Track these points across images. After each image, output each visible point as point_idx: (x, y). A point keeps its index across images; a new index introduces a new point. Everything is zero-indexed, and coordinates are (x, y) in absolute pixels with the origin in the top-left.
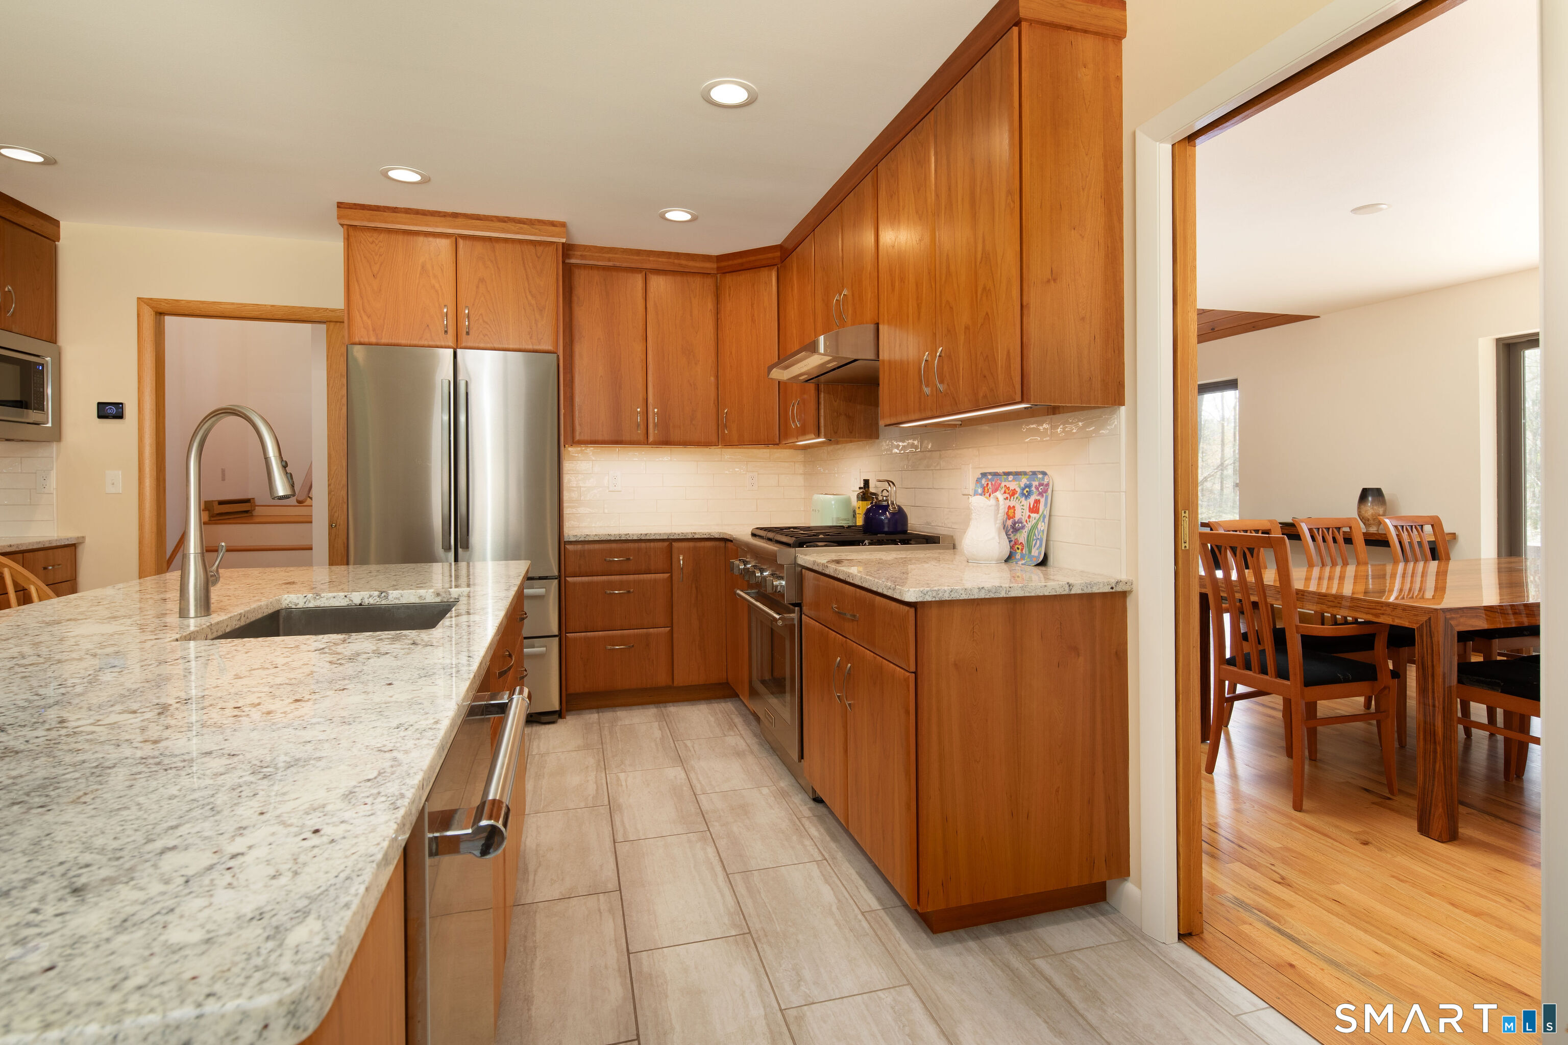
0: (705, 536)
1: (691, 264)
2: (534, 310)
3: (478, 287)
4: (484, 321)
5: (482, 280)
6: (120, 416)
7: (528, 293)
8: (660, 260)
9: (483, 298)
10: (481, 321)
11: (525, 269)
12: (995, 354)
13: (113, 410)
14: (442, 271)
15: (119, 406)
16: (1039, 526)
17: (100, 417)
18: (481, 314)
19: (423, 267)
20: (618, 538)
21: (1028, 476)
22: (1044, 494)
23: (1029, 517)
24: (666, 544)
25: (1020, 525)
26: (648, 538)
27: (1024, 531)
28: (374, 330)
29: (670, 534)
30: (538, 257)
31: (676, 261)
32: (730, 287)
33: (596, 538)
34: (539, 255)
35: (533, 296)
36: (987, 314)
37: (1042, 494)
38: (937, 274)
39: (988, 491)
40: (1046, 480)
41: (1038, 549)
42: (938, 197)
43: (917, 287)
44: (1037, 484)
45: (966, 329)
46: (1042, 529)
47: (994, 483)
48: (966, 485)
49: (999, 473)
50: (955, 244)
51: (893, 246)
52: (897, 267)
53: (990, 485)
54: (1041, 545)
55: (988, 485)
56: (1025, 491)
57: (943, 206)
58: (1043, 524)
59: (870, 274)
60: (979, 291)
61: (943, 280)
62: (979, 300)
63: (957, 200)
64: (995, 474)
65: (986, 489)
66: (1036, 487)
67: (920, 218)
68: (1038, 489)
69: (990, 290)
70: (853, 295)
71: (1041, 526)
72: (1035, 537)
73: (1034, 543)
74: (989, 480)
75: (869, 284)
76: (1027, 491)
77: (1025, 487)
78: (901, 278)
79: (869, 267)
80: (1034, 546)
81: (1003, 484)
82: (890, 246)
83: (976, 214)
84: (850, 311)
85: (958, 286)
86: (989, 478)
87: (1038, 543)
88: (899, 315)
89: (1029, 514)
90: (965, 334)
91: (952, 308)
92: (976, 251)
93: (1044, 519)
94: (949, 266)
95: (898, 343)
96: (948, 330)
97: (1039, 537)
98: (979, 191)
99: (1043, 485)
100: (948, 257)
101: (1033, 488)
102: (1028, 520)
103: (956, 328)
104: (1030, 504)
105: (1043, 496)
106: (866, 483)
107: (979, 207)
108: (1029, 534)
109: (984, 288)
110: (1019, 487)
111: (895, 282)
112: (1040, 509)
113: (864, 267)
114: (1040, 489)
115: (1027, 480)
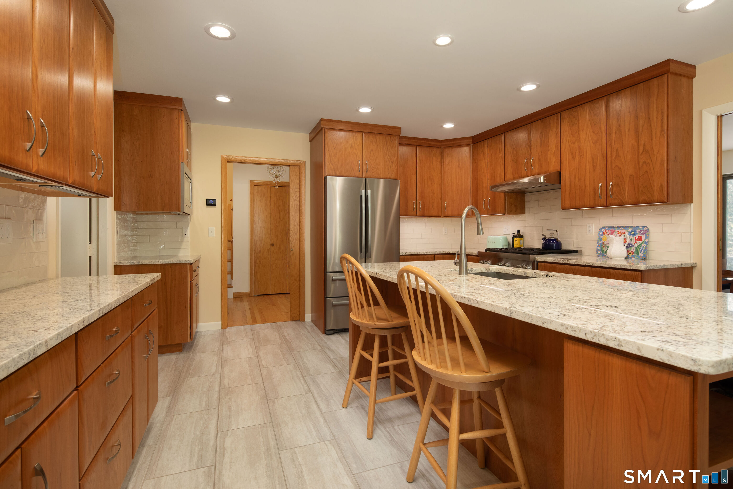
0: (447, 253)
1: (433, 143)
2: (390, 162)
3: (370, 153)
4: (372, 167)
5: (372, 150)
6: (215, 205)
7: (388, 156)
8: (422, 141)
9: (372, 158)
10: (371, 166)
11: (387, 146)
12: (652, 185)
13: (212, 202)
14: (358, 146)
15: (214, 200)
16: (643, 245)
17: (207, 205)
18: (371, 164)
19: (351, 145)
20: (417, 254)
21: (633, 228)
22: (645, 234)
23: (636, 242)
24: (433, 256)
25: (630, 245)
26: (427, 253)
27: (633, 247)
28: (334, 170)
29: (435, 252)
30: (392, 141)
31: (427, 142)
32: (448, 153)
33: (410, 254)
34: (392, 140)
35: (390, 157)
36: (646, 171)
37: (643, 234)
38: (609, 156)
39: (606, 233)
40: (645, 229)
41: (642, 253)
42: (611, 128)
43: (593, 159)
44: (639, 230)
45: (631, 176)
46: (644, 246)
47: (610, 230)
48: (590, 231)
49: (614, 227)
50: (623, 146)
51: (574, 143)
52: (577, 151)
53: (607, 231)
54: (644, 252)
55: (606, 231)
56: (632, 233)
57: (614, 132)
58: (645, 244)
59: (554, 152)
60: (641, 163)
61: (614, 158)
62: (640, 166)
63: (625, 130)
64: (611, 227)
65: (605, 233)
66: (638, 231)
67: (596, 135)
68: (640, 232)
69: (649, 163)
70: (539, 160)
71: (644, 245)
72: (640, 249)
73: (640, 251)
74: (607, 229)
75: (554, 156)
76: (633, 233)
77: (632, 231)
78: (580, 156)
79: (554, 150)
80: (640, 253)
81: (617, 231)
82: (571, 143)
83: (638, 136)
84: (537, 166)
85: (625, 161)
86: (607, 228)
87: (643, 251)
88: (578, 169)
89: (635, 241)
90: (630, 178)
91: (620, 168)
92: (638, 149)
93: (646, 243)
94: (618, 153)
95: (577, 179)
96: (617, 176)
97: (643, 249)
98: (641, 128)
99: (643, 231)
100: (617, 150)
101: (637, 232)
102: (635, 243)
103: (624, 175)
104: (636, 238)
105: (643, 235)
106: (519, 231)
107: (641, 134)
108: (636, 248)
109: (644, 162)
110: (628, 231)
111: (575, 157)
112: (642, 239)
113: (549, 150)
114: (641, 232)
115: (633, 229)
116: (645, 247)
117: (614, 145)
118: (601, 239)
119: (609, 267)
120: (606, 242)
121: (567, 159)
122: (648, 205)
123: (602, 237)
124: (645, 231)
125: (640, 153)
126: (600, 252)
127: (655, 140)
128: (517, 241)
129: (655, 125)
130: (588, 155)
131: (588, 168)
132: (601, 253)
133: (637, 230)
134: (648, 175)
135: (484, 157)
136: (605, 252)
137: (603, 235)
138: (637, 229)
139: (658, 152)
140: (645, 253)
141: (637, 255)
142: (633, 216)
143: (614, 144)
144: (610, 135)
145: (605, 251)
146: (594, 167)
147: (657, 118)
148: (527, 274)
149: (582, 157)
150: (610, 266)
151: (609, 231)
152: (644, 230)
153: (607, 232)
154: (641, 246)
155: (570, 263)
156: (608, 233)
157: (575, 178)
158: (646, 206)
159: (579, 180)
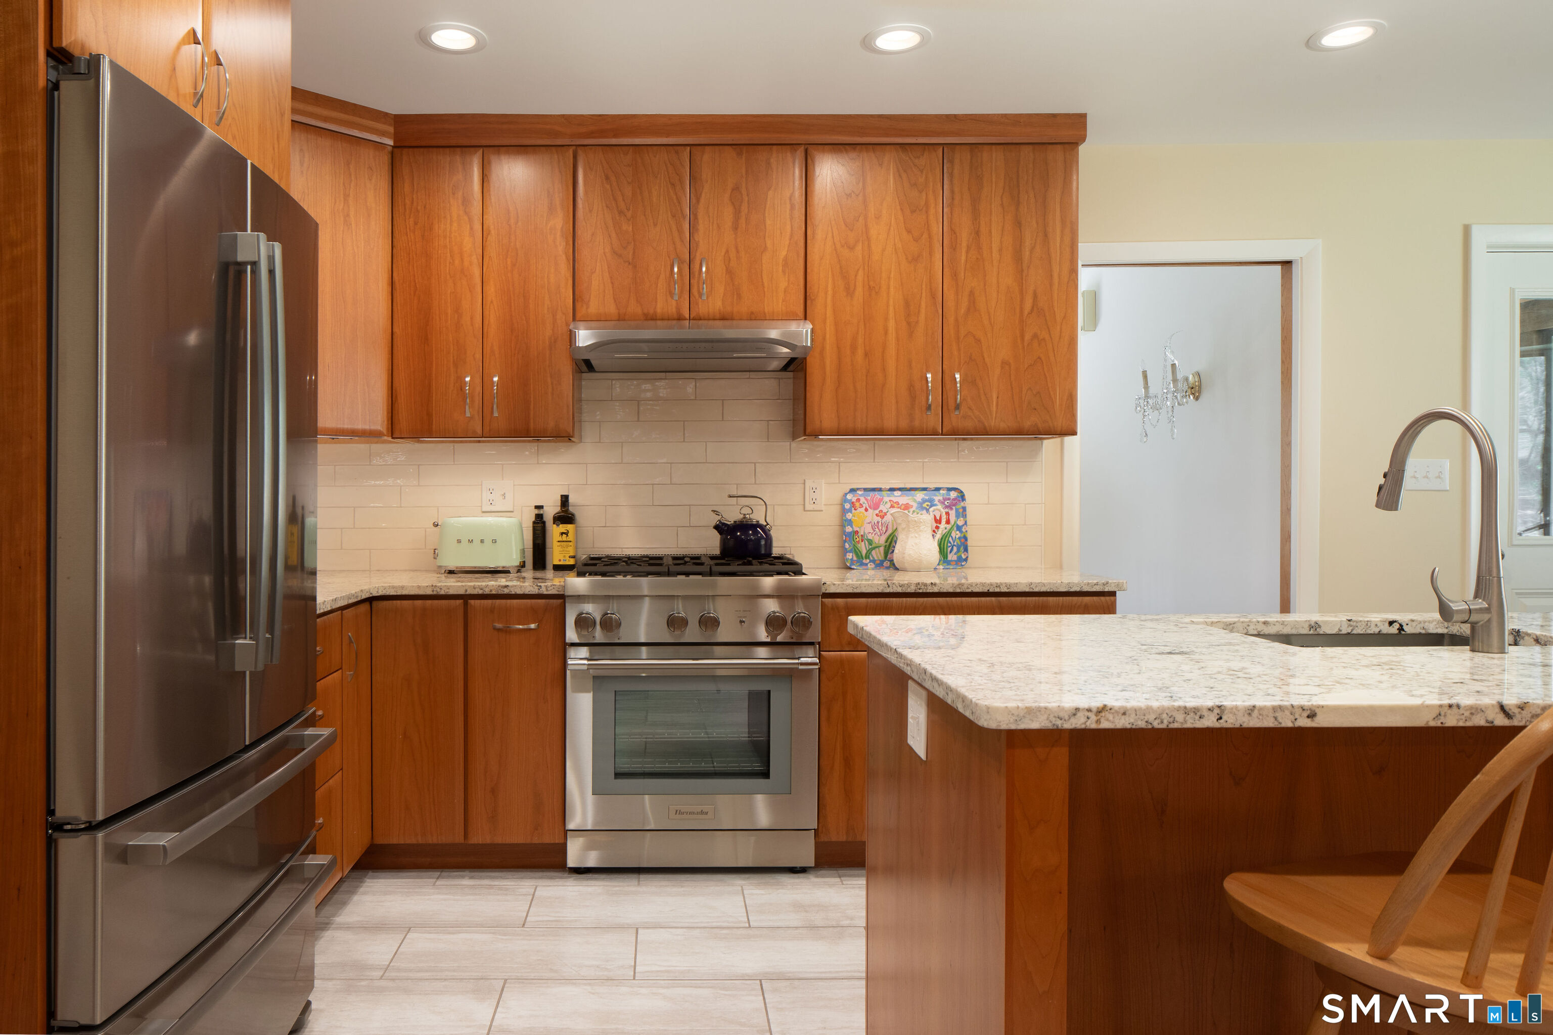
16: (953, 535)
22: (954, 508)
23: (937, 528)
36: (1039, 358)
37: (949, 507)
38: (950, 303)
39: (861, 506)
40: (953, 494)
41: (955, 554)
42: (955, 233)
43: (907, 304)
44: (941, 498)
45: (1004, 363)
46: (957, 537)
47: (869, 498)
48: (814, 500)
49: (880, 490)
50: (985, 285)
51: (852, 248)
52: (861, 273)
53: (862, 500)
54: (958, 551)
55: (858, 500)
56: (925, 505)
57: (964, 244)
58: (958, 532)
59: (786, 260)
60: (1027, 337)
61: (963, 311)
62: (1026, 344)
63: (991, 248)
64: (873, 490)
65: (857, 504)
66: (939, 501)
67: (916, 240)
68: (943, 503)
69: (1044, 339)
70: (729, 272)
71: (956, 534)
72: (949, 545)
73: (949, 549)
74: (861, 495)
75: (784, 271)
76: (928, 505)
77: (924, 501)
78: (870, 287)
79: (784, 253)
80: (951, 552)
81: (886, 499)
82: (843, 246)
83: (1022, 271)
84: (720, 289)
85: (991, 324)
86: (860, 493)
87: (955, 549)
88: (865, 324)
89: (936, 525)
90: (1002, 368)
91: (979, 341)
92: (1022, 301)
93: (959, 528)
94: (974, 302)
95: (860, 352)
96: (970, 358)
97: (955, 544)
98: (1026, 254)
99: (949, 499)
100: (972, 293)
101: (936, 502)
102: (936, 530)
103: (987, 360)
104: (935, 516)
105: (952, 509)
106: (565, 500)
107: (1029, 267)
108: (941, 542)
109: (1035, 336)
110: (915, 501)
111: (855, 289)
112: (951, 520)
113: (765, 248)
114: (946, 503)
115: (925, 495)
116: (959, 538)
117: (963, 278)
118: (850, 522)
119: (1052, 590)
120: (862, 529)
121: (830, 289)
122: (959, 439)
123: (849, 516)
124: (954, 499)
125: (1026, 312)
126: (850, 557)
127: (1058, 289)
128: (567, 534)
129: (1058, 254)
130: (892, 289)
131: (891, 324)
132: (855, 558)
133: (934, 497)
134: (1043, 369)
135: (466, 213)
136: (864, 555)
137: (853, 511)
138: (936, 496)
139: (1065, 317)
140: (959, 554)
141: (944, 558)
142: (923, 462)
143: (963, 274)
144: (954, 249)
145: (864, 552)
146: (911, 327)
147: (1062, 237)
148: (1320, 627)
149: (877, 293)
150: (1055, 590)
151: (867, 500)
152: (952, 498)
153: (861, 502)
154: (950, 535)
155: (942, 590)
156: (864, 505)
157: (854, 348)
158: (956, 439)
159: (866, 355)
